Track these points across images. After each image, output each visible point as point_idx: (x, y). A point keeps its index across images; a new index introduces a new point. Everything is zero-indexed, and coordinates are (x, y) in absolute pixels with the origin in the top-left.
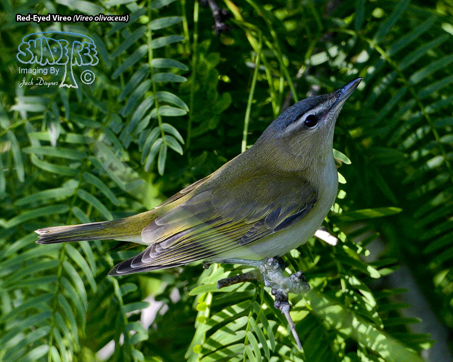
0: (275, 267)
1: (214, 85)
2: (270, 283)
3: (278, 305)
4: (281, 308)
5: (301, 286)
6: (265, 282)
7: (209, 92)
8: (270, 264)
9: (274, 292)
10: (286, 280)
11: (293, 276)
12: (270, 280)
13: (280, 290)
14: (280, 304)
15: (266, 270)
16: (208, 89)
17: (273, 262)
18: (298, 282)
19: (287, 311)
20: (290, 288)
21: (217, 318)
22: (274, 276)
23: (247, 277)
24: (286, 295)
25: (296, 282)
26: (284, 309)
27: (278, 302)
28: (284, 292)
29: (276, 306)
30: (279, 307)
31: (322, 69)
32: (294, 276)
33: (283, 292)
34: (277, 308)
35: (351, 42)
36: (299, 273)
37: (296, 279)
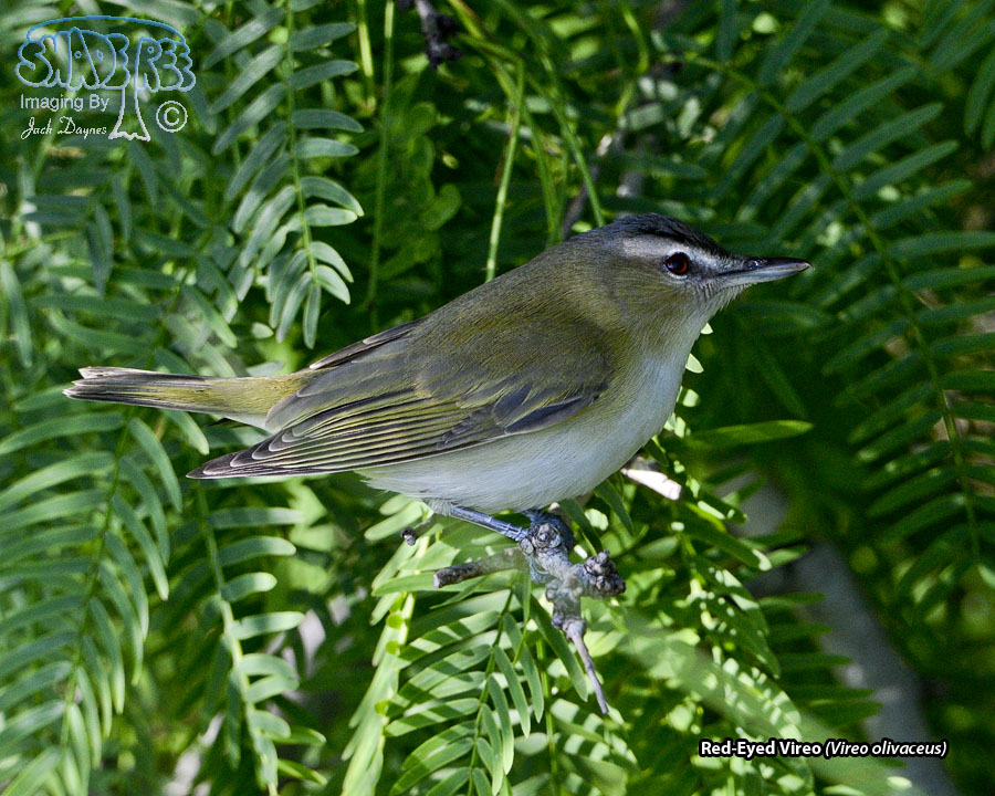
0: (554, 544)
1: (424, 171)
2: (543, 576)
3: (560, 622)
4: (564, 627)
5: (606, 583)
6: (532, 573)
7: (414, 184)
8: (543, 537)
9: (550, 595)
10: (575, 569)
11: (589, 562)
12: (543, 569)
13: (564, 590)
14: (564, 619)
15: (535, 549)
16: (411, 176)
17: (548, 533)
18: (601, 575)
19: (577, 634)
20: (583, 586)
21: (424, 645)
22: (550, 560)
23: (496, 564)
24: (575, 601)
25: (596, 574)
26: (572, 629)
27: (559, 614)
28: (573, 594)
29: (556, 624)
30: (560, 626)
31: (650, 138)
32: (593, 562)
33: (570, 594)
34: (557, 627)
35: (713, 81)
36: (602, 556)
37: (597, 568)
